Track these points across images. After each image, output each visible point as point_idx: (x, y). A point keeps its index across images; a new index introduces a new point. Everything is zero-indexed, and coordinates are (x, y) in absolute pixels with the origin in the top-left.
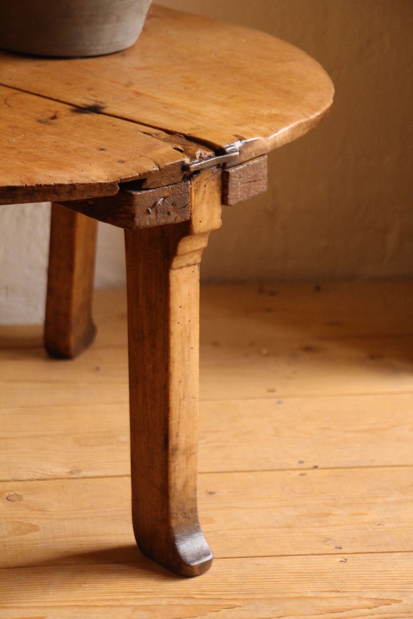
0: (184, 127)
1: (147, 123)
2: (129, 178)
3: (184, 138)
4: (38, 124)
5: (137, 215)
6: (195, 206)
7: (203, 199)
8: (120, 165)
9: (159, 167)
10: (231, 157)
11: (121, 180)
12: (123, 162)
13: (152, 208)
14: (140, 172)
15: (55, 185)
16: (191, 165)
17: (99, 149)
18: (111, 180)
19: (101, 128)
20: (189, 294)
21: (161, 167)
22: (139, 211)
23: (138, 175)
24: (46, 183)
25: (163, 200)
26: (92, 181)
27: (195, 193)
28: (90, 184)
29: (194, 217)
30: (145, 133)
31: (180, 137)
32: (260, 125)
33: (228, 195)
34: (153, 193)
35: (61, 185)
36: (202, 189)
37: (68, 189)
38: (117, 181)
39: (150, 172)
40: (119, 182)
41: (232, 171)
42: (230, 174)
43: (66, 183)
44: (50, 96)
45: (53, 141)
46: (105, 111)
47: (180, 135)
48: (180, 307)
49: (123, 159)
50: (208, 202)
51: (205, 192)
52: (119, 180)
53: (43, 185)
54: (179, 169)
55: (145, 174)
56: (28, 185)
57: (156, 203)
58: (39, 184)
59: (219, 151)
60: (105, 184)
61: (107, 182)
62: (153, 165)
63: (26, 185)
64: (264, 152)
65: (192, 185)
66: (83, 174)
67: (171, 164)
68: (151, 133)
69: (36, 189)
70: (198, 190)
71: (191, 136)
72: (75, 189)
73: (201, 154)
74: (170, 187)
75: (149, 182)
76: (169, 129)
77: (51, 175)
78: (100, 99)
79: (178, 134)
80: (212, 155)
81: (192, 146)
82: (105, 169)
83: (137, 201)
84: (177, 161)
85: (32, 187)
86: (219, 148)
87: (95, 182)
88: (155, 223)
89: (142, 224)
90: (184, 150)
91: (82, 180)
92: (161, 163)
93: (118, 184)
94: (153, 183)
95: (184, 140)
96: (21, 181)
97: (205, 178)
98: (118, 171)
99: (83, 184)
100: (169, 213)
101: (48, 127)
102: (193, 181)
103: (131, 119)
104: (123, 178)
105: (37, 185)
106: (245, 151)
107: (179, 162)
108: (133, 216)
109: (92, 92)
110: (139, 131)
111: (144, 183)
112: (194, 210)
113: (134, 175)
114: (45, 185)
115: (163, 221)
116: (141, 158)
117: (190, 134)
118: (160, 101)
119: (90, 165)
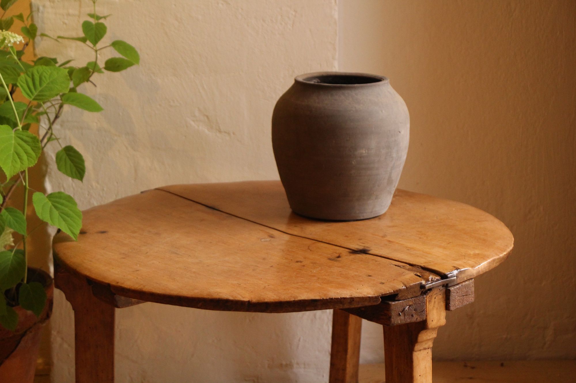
0: (421, 261)
1: (397, 259)
2: (387, 294)
3: (421, 268)
4: (329, 261)
5: (392, 317)
6: (429, 311)
7: (434, 306)
8: (381, 285)
9: (406, 287)
10: (451, 280)
11: (382, 294)
12: (383, 283)
13: (401, 312)
14: (394, 289)
15: (341, 298)
16: (426, 285)
17: (368, 276)
18: (376, 295)
19: (368, 263)
20: (425, 368)
21: (407, 287)
22: (393, 314)
23: (392, 291)
24: (335, 297)
25: (409, 307)
26: (364, 295)
27: (429, 303)
28: (363, 297)
29: (428, 318)
30: (395, 265)
31: (418, 267)
32: (469, 260)
33: (450, 304)
34: (402, 303)
35: (344, 298)
36: (433, 300)
37: (349, 301)
38: (380, 295)
39: (400, 290)
40: (381, 296)
41: (452, 289)
42: (451, 290)
43: (348, 297)
44: (336, 244)
45: (339, 271)
46: (370, 252)
48: (420, 376)
49: (383, 281)
50: (437, 309)
51: (435, 302)
52: (381, 294)
53: (333, 298)
54: (418, 288)
55: (397, 291)
56: (325, 298)
57: (404, 309)
58: (331, 297)
59: (444, 276)
60: (372, 297)
61: (374, 296)
62: (402, 285)
63: (323, 298)
64: (472, 277)
65: (427, 297)
66: (358, 291)
67: (413, 285)
68: (399, 265)
69: (329, 301)
70: (431, 301)
71: (425, 267)
72: (353, 300)
73: (432, 278)
74: (413, 299)
75: (400, 296)
76: (411, 263)
77: (338, 292)
78: (367, 245)
79: (417, 266)
80: (439, 279)
81: (427, 273)
82: (372, 288)
83: (392, 307)
84: (417, 283)
85: (327, 299)
86: (443, 275)
87: (366, 296)
88: (404, 322)
89: (395, 323)
90: (421, 276)
91: (358, 295)
92: (407, 284)
93: (381, 297)
94: (402, 297)
96: (320, 296)
97: (435, 293)
98: (381, 289)
99: (358, 298)
100: (412, 316)
101: (335, 262)
102: (427, 295)
103: (387, 257)
104: (384, 293)
105: (330, 298)
106: (460, 277)
107: (418, 284)
108: (390, 317)
109: (361, 241)
110: (392, 264)
111: (397, 297)
112: (428, 313)
113: (390, 292)
114: (335, 298)
115: (409, 321)
116: (394, 281)
117: (424, 266)
118: (405, 246)
119: (363, 285)
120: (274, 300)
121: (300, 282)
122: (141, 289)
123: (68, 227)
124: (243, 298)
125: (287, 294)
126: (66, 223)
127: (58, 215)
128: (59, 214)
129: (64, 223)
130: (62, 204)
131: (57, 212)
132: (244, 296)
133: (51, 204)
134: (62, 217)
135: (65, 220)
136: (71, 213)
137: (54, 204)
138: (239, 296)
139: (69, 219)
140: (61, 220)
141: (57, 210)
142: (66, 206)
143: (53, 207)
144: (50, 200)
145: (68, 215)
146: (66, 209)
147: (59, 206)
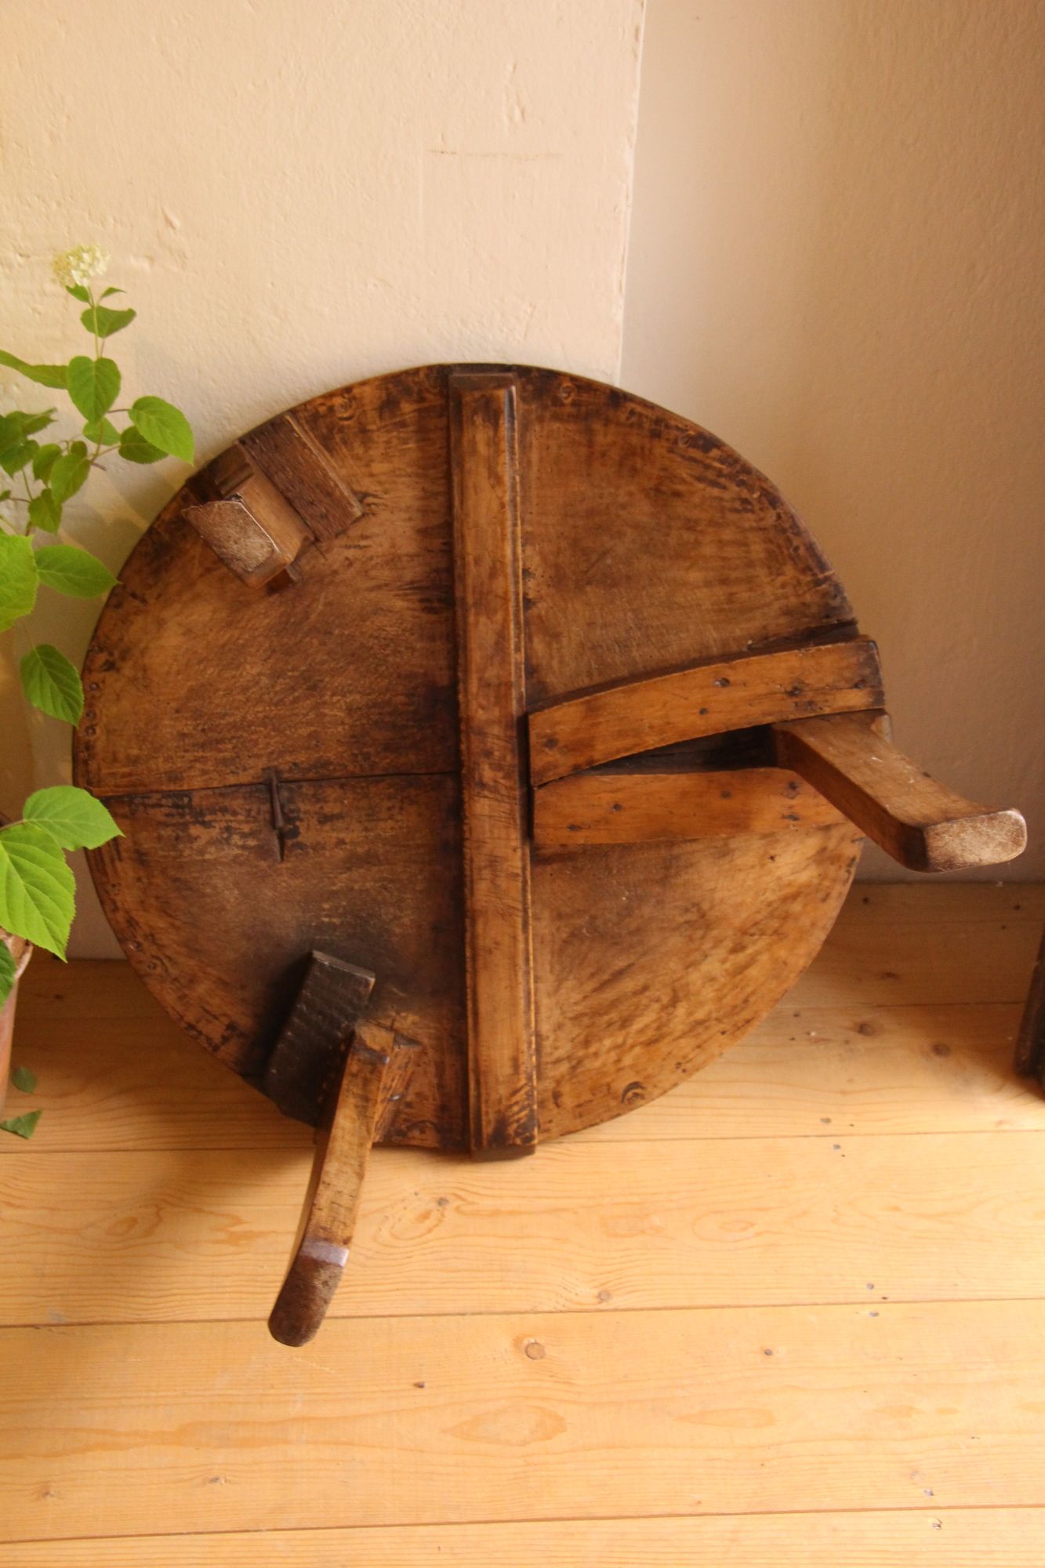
126: (41, 913)
127: (25, 892)
128: (26, 887)
129: (37, 913)
133: (8, 860)
134: (33, 898)
135: (39, 905)
136: (51, 880)
137: (16, 857)
140: (32, 904)
141: (22, 877)
142: (40, 864)
143: (13, 868)
144: (6, 847)
145: (45, 890)
146: (41, 872)
147: (26, 864)
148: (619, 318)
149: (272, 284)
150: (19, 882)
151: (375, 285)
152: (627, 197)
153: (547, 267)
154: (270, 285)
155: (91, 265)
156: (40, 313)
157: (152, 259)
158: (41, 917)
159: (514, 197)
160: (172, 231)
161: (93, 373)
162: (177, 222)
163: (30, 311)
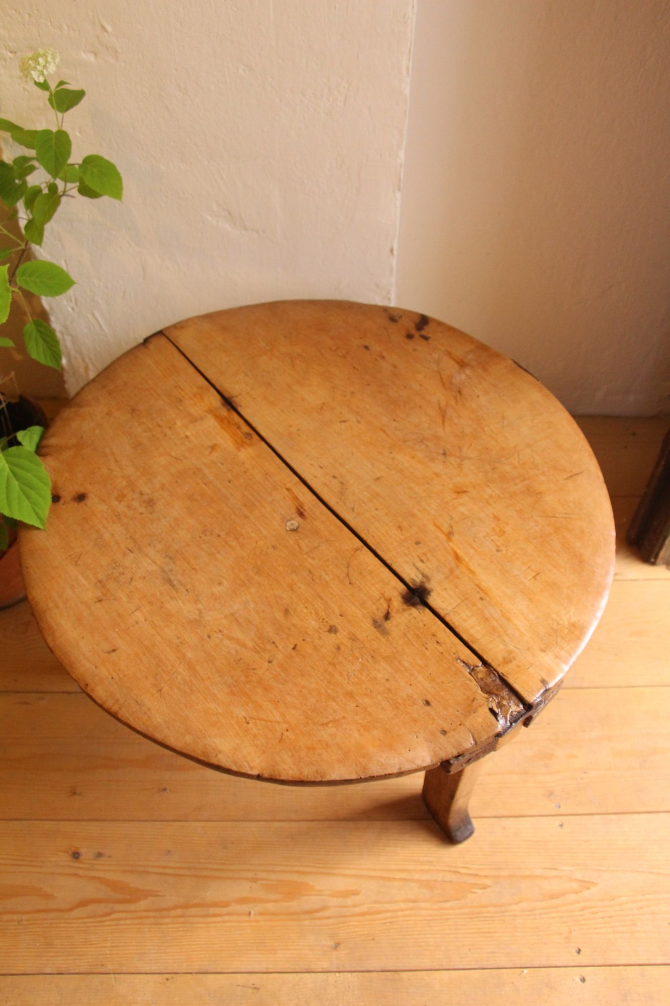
0: (498, 655)
1: (465, 637)
3: (498, 677)
4: (373, 631)
8: (442, 739)
9: (476, 743)
12: (444, 732)
14: (459, 751)
17: (425, 702)
19: (427, 649)
21: (478, 743)
23: (456, 753)
24: (378, 774)
26: (418, 766)
30: (464, 663)
31: (494, 677)
35: (390, 775)
39: (467, 748)
40: (441, 762)
43: (395, 772)
44: (385, 557)
45: (386, 677)
46: (430, 600)
47: (494, 672)
49: (446, 727)
54: (492, 738)
62: (471, 740)
63: (361, 778)
66: (411, 755)
67: (486, 738)
68: (468, 664)
71: (504, 677)
73: (512, 712)
76: (485, 657)
77: (382, 760)
78: (426, 569)
79: (492, 669)
80: (521, 711)
81: (505, 699)
82: (430, 743)
84: (491, 734)
86: (527, 704)
90: (498, 712)
91: (409, 767)
92: (478, 738)
95: (498, 681)
96: (357, 773)
98: (441, 749)
101: (381, 638)
103: (453, 626)
104: (445, 758)
105: (370, 777)
109: (419, 552)
110: (459, 658)
113: (453, 755)
114: (377, 776)
116: (461, 726)
117: (503, 674)
118: (477, 582)
119: (417, 737)
120: (293, 777)
121: (331, 721)
122: (115, 713)
123: (32, 508)
124: (252, 768)
125: (312, 764)
126: (30, 502)
127: (18, 488)
128: (20, 486)
129: (26, 502)
130: (23, 468)
131: (16, 483)
132: (252, 765)
133: (8, 469)
134: (24, 493)
135: (28, 497)
136: (35, 481)
137: (13, 468)
138: (246, 764)
139: (32, 493)
140: (23, 497)
141: (17, 480)
142: (28, 471)
143: (11, 474)
144: (7, 461)
145: (31, 487)
146: (29, 476)
147: (19, 471)
148: (407, 91)
149: (176, 70)
150: (15, 483)
151: (244, 70)
152: (413, 7)
153: (358, 57)
154: (174, 71)
155: (45, 67)
156: (28, 91)
157: (95, 54)
158: (30, 505)
159: (335, 7)
160: (106, 34)
161: (54, 141)
162: (109, 29)
163: (22, 89)
